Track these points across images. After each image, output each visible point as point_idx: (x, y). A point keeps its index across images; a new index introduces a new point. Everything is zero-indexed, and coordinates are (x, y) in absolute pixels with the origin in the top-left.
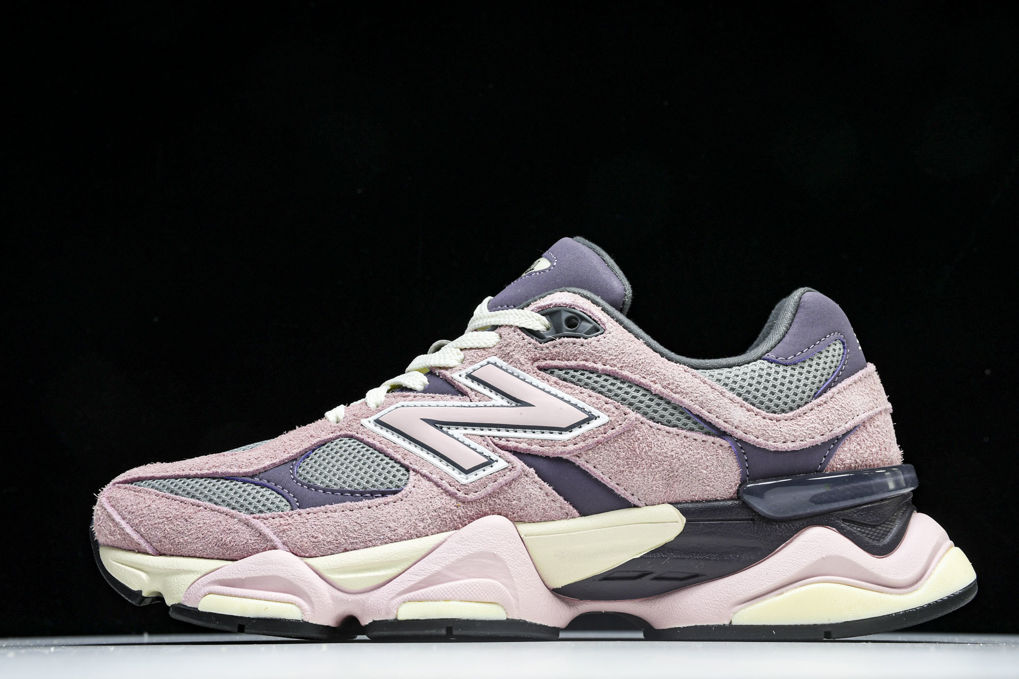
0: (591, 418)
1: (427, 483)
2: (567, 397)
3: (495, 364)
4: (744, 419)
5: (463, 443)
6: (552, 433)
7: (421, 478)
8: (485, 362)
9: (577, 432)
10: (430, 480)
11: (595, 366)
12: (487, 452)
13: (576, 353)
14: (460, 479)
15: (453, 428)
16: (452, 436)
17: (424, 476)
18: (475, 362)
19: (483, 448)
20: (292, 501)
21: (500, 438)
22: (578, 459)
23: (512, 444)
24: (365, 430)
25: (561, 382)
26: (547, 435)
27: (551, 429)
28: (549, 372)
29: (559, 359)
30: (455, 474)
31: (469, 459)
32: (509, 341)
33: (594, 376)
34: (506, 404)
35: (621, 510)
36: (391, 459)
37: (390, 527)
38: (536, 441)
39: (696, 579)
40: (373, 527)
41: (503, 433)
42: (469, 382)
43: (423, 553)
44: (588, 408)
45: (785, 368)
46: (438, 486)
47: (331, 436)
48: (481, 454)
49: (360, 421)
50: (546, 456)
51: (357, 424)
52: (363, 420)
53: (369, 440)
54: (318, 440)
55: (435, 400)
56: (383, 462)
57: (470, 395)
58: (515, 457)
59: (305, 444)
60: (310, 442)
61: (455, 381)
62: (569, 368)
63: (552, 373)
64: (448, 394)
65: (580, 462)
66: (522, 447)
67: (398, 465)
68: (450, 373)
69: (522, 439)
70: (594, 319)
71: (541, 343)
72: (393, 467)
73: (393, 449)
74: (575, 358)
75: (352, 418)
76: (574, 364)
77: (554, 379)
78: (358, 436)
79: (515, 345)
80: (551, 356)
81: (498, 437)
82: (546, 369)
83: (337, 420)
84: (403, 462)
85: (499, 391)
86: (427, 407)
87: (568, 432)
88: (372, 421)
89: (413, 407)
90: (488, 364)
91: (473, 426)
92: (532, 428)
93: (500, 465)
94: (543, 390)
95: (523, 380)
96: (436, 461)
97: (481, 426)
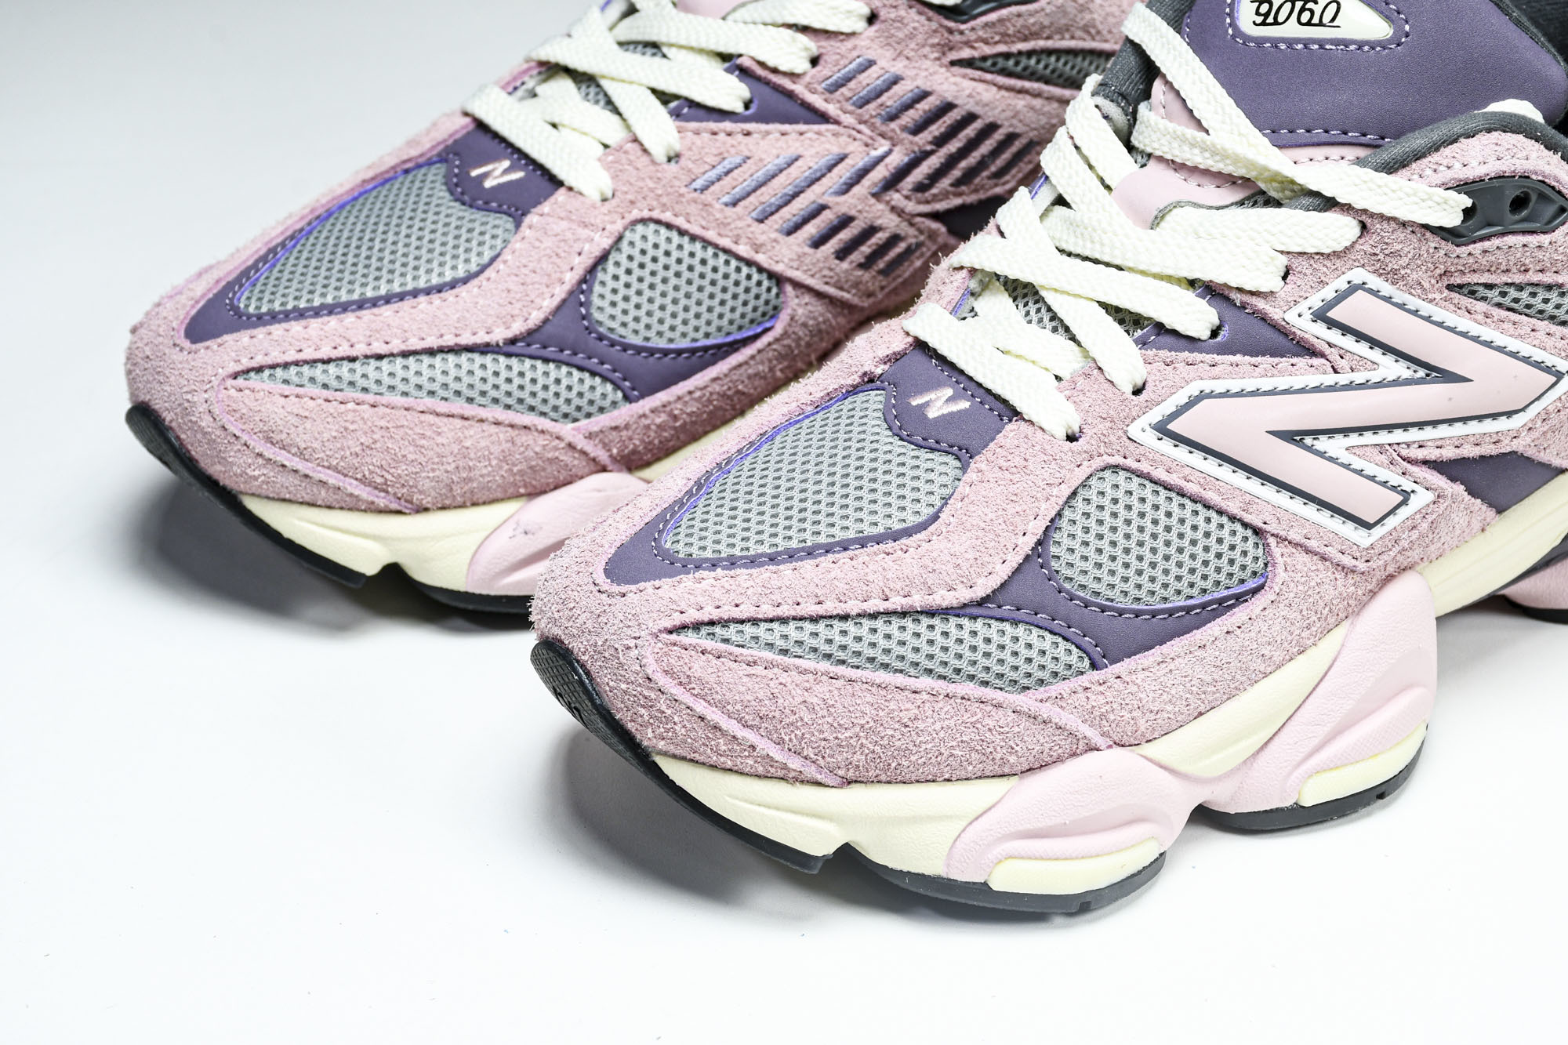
0: (1556, 379)
1: (1306, 558)
2: (1513, 345)
3: (1364, 287)
5: (1347, 467)
6: (1496, 419)
7: (1294, 550)
8: (1340, 283)
9: (1536, 409)
10: (1308, 551)
12: (1395, 479)
14: (1360, 540)
15: (1323, 438)
16: (1321, 454)
17: (1297, 545)
18: (1323, 284)
19: (1386, 471)
20: (1084, 645)
21: (1409, 445)
22: (1529, 449)
23: (1432, 454)
24: (1142, 450)
25: (1493, 312)
27: (1498, 416)
28: (1466, 291)
29: (1487, 269)
30: (1348, 530)
31: (1370, 501)
32: (1398, 247)
33: (1553, 296)
34: (1414, 376)
36: (1220, 512)
37: (1263, 656)
38: (1469, 439)
41: (1414, 435)
42: (1320, 329)
44: (1548, 360)
46: (1324, 558)
48: (1384, 484)
49: (1125, 432)
50: (1482, 457)
51: (1119, 438)
52: (1129, 428)
53: (1160, 474)
54: (1066, 491)
55: (1263, 373)
56: (1213, 526)
57: (1329, 357)
58: (1435, 473)
59: (1044, 506)
60: (1053, 499)
61: (1293, 329)
62: (1507, 284)
63: (1472, 293)
64: (1282, 356)
65: (1530, 452)
66: (1449, 453)
67: (1238, 527)
68: (1277, 310)
69: (1448, 442)
70: (1559, 192)
71: (1457, 246)
72: (1234, 533)
73: (1220, 493)
74: (1523, 268)
75: (1102, 427)
76: (1518, 278)
77: (1481, 306)
78: (1130, 463)
79: (1410, 256)
80: (1475, 267)
81: (1405, 443)
82: (1460, 286)
83: (1070, 432)
84: (1248, 518)
85: (1387, 349)
86: (1256, 393)
87: (1522, 413)
88: (1148, 429)
89: (1226, 394)
90: (1352, 289)
91: (1360, 430)
92: (1464, 420)
93: (1421, 499)
94: (1464, 335)
95: (1428, 319)
96: (1310, 511)
97: (1375, 429)
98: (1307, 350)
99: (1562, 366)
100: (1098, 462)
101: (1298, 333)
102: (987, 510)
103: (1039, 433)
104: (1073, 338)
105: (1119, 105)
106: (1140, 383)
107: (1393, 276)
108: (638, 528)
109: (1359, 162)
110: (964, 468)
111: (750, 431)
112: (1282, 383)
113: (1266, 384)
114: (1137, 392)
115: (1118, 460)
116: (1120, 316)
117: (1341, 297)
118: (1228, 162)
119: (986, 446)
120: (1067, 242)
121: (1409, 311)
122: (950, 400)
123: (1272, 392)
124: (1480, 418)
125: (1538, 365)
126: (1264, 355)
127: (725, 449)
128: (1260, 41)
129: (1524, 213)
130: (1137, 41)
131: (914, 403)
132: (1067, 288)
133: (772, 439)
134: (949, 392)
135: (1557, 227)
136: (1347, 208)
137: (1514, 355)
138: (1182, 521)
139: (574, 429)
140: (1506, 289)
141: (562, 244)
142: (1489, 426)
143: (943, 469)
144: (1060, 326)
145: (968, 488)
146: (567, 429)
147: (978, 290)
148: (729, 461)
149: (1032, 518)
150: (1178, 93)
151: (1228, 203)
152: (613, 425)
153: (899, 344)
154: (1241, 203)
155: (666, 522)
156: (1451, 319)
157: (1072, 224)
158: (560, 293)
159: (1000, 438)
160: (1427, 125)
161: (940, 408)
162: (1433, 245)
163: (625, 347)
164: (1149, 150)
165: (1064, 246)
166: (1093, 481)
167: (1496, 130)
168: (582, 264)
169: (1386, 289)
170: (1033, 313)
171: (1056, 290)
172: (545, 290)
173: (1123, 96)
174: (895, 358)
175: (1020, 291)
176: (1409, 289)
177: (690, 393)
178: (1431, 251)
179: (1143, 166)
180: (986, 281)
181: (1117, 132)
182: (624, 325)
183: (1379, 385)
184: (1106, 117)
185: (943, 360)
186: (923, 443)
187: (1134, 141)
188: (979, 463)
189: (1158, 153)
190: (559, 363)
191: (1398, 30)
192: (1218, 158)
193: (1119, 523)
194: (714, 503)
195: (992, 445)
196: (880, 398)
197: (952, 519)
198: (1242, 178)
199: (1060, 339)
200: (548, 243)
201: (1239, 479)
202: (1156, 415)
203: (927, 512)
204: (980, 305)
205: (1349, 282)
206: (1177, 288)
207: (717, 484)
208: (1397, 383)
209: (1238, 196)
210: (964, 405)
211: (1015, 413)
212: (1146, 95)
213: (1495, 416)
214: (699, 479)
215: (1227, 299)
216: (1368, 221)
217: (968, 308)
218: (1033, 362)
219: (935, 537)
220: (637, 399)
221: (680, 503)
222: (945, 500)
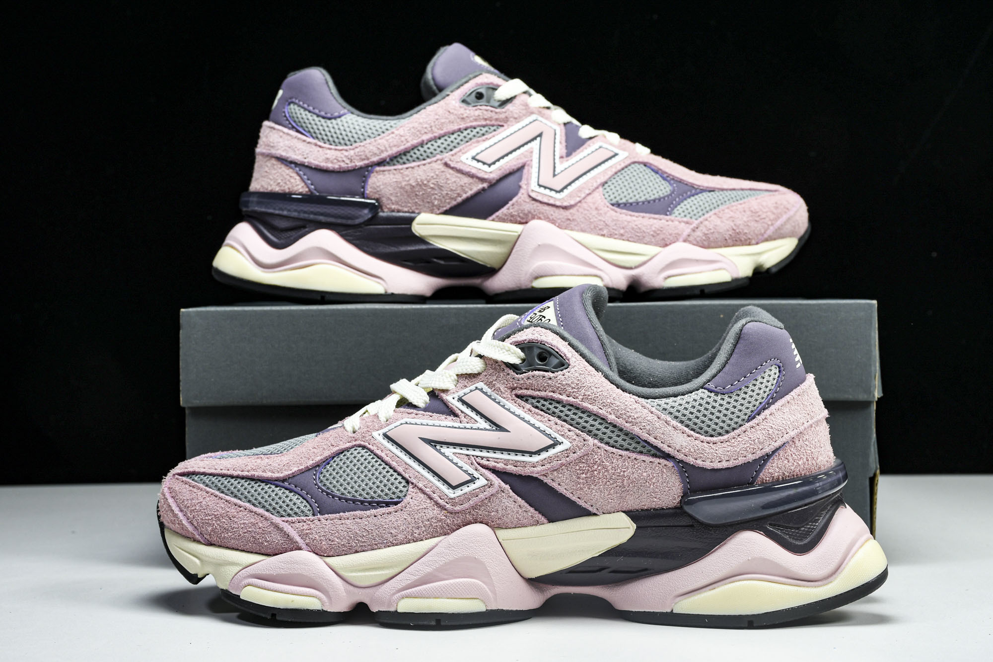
0: (556, 443)
1: (422, 495)
2: (538, 424)
3: (481, 390)
4: (684, 444)
6: (524, 455)
7: (418, 491)
8: (473, 387)
9: (544, 455)
10: (424, 493)
11: (561, 397)
12: (471, 470)
13: (545, 385)
14: (448, 493)
15: (444, 447)
17: (420, 489)
18: (465, 387)
19: (468, 466)
20: (313, 506)
21: (482, 458)
22: (545, 478)
23: (492, 464)
24: (375, 442)
25: (533, 409)
26: (520, 458)
27: (523, 452)
28: (524, 399)
29: (532, 389)
31: (456, 476)
33: (560, 406)
34: (488, 427)
35: (582, 518)
36: (395, 471)
37: (391, 533)
38: (511, 462)
39: (646, 572)
40: (378, 533)
41: (484, 454)
43: (419, 556)
44: (554, 435)
45: (723, 396)
46: (431, 498)
47: (348, 445)
48: (466, 472)
49: (372, 434)
50: (520, 475)
51: (369, 436)
52: (375, 433)
53: (379, 452)
55: (432, 419)
56: (389, 474)
57: (460, 417)
59: (326, 452)
62: (540, 397)
63: (527, 400)
64: (443, 414)
65: (547, 480)
66: (499, 465)
67: (400, 478)
68: (447, 396)
69: (500, 460)
71: (518, 374)
72: (396, 479)
74: (545, 389)
75: (365, 430)
77: (528, 406)
78: (370, 446)
79: (496, 375)
80: (526, 386)
82: (522, 397)
83: (354, 430)
84: (404, 474)
85: (482, 416)
86: (425, 425)
87: (536, 455)
88: (381, 434)
90: (476, 390)
91: (461, 446)
92: (508, 451)
93: (481, 482)
94: (518, 416)
95: (504, 407)
96: (429, 476)
97: (467, 447)
98: (452, 413)
99: (560, 439)
100: (357, 443)
101: (450, 404)
107: (491, 385)
112: (437, 423)
113: (430, 422)
115: (365, 444)
117: (470, 392)
121: (496, 402)
123: (431, 426)
125: (547, 435)
126: (436, 413)
129: (545, 363)
135: (558, 371)
137: (537, 429)
140: (540, 399)
145: (306, 443)
149: (319, 455)
156: (514, 409)
166: (352, 450)
176: (497, 392)
183: (474, 429)
197: (292, 451)
201: (406, 458)
202: (386, 429)
205: (476, 387)
208: (482, 430)
216: (488, 362)
219: (281, 455)
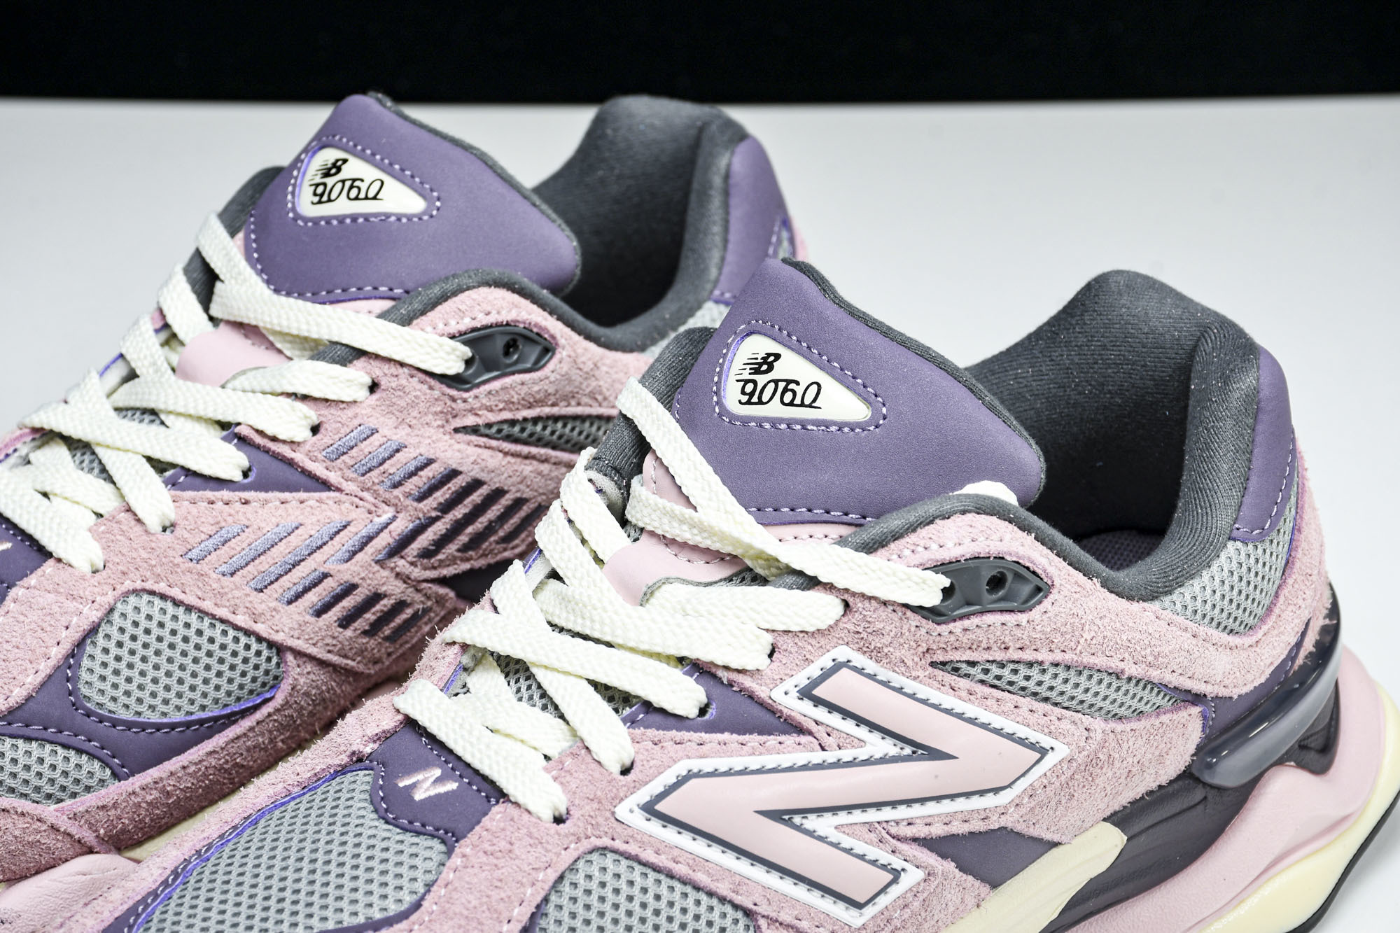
0: (1040, 755)
2: (997, 721)
3: (851, 666)
5: (836, 845)
6: (982, 797)
8: (827, 661)
9: (1021, 785)
12: (885, 857)
14: (851, 920)
15: (812, 817)
16: (810, 833)
17: (788, 926)
18: (808, 661)
19: (876, 850)
21: (898, 823)
23: (920, 831)
24: (629, 831)
25: (976, 689)
27: (984, 792)
28: (949, 668)
29: (971, 649)
30: (839, 910)
31: (859, 881)
32: (881, 626)
33: (1035, 673)
34: (900, 754)
38: (959, 816)
41: (902, 812)
42: (806, 707)
44: (1032, 736)
48: (876, 863)
49: (613, 813)
50: (971, 833)
51: (607, 819)
52: (616, 810)
53: (649, 856)
54: (552, 875)
55: (751, 751)
56: (703, 908)
57: (816, 735)
58: (926, 851)
59: (529, 891)
60: (539, 885)
61: (780, 708)
62: (988, 661)
63: (956, 670)
64: (770, 734)
65: (1019, 828)
66: (938, 830)
67: (728, 909)
68: (763, 688)
69: (935, 819)
70: (1034, 573)
71: (938, 624)
72: (724, 915)
73: (709, 874)
74: (1003, 646)
75: (589, 808)
76: (999, 656)
77: (963, 683)
78: (618, 844)
79: (892, 634)
80: (957, 644)
81: (894, 821)
82: (944, 664)
83: (557, 814)
84: (738, 899)
85: (873, 727)
86: (744, 772)
87: (1009, 789)
88: (637, 810)
89: (714, 774)
90: (837, 667)
91: (849, 808)
92: (952, 797)
93: (912, 877)
94: (948, 712)
95: (912, 696)
96: (800, 892)
97: (864, 807)
98: (794, 727)
99: (1046, 742)
100: (586, 845)
101: (785, 711)
102: (471, 897)
103: (526, 816)
104: (562, 717)
105: (612, 479)
106: (628, 763)
107: (876, 654)
108: (106, 924)
109: (842, 542)
110: (449, 852)
111: (233, 815)
112: (770, 761)
113: (754, 763)
114: (625, 771)
115: (606, 841)
116: (610, 693)
117: (826, 675)
118: (715, 539)
119: (472, 829)
120: (559, 617)
121: (893, 689)
122: (438, 780)
123: (760, 771)
124: (967, 795)
125: (1022, 742)
126: (751, 733)
127: (205, 835)
128: (745, 421)
129: (1001, 593)
130: (629, 415)
131: (401, 784)
132: (557, 665)
133: (256, 822)
134: (437, 772)
135: (1033, 606)
136: (830, 587)
137: (998, 732)
138: (671, 904)
139: (56, 810)
140: (988, 666)
141: (48, 618)
142: (976, 803)
143: (428, 854)
144: (549, 704)
145: (451, 875)
146: (49, 811)
147: (471, 665)
148: (209, 846)
149: (517, 904)
150: (667, 469)
151: (717, 579)
152: (100, 804)
153: (389, 722)
154: (730, 579)
155: (138, 916)
156: (936, 696)
157: (564, 600)
158: (45, 668)
159: (486, 821)
160: (905, 506)
161: (427, 790)
162: (914, 624)
163: (115, 723)
164: (641, 525)
165: (556, 621)
166: (581, 864)
167: (970, 511)
168: (69, 639)
169: (871, 666)
170: (523, 689)
171: (546, 667)
172: (29, 666)
173: (616, 470)
174: (385, 737)
175: (512, 667)
176: (892, 666)
177: (184, 768)
178: (913, 629)
179: (636, 540)
180: (477, 657)
181: (611, 507)
182: (114, 699)
183: (867, 762)
184: (600, 491)
185: (432, 738)
186: (409, 827)
187: (629, 515)
188: (464, 847)
189: (649, 528)
190: (42, 741)
191: (876, 412)
192: (705, 535)
193: (607, 907)
194: (189, 894)
195: (477, 828)
196: (368, 779)
197: (435, 907)
198: (729, 555)
199: (549, 718)
200: (33, 616)
201: (729, 860)
202: (644, 795)
203: (408, 899)
204: (473, 681)
205: (834, 660)
206: (664, 666)
207: (195, 873)
208: (884, 760)
209: (727, 572)
210: (452, 786)
211: (501, 795)
212: (639, 469)
213: (982, 793)
214: (177, 868)
215: (714, 676)
216: (851, 600)
217: (460, 684)
218: (522, 741)
219: (416, 927)
220: (127, 777)
221: (154, 894)
222: (429, 886)
